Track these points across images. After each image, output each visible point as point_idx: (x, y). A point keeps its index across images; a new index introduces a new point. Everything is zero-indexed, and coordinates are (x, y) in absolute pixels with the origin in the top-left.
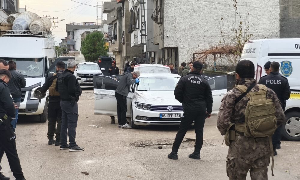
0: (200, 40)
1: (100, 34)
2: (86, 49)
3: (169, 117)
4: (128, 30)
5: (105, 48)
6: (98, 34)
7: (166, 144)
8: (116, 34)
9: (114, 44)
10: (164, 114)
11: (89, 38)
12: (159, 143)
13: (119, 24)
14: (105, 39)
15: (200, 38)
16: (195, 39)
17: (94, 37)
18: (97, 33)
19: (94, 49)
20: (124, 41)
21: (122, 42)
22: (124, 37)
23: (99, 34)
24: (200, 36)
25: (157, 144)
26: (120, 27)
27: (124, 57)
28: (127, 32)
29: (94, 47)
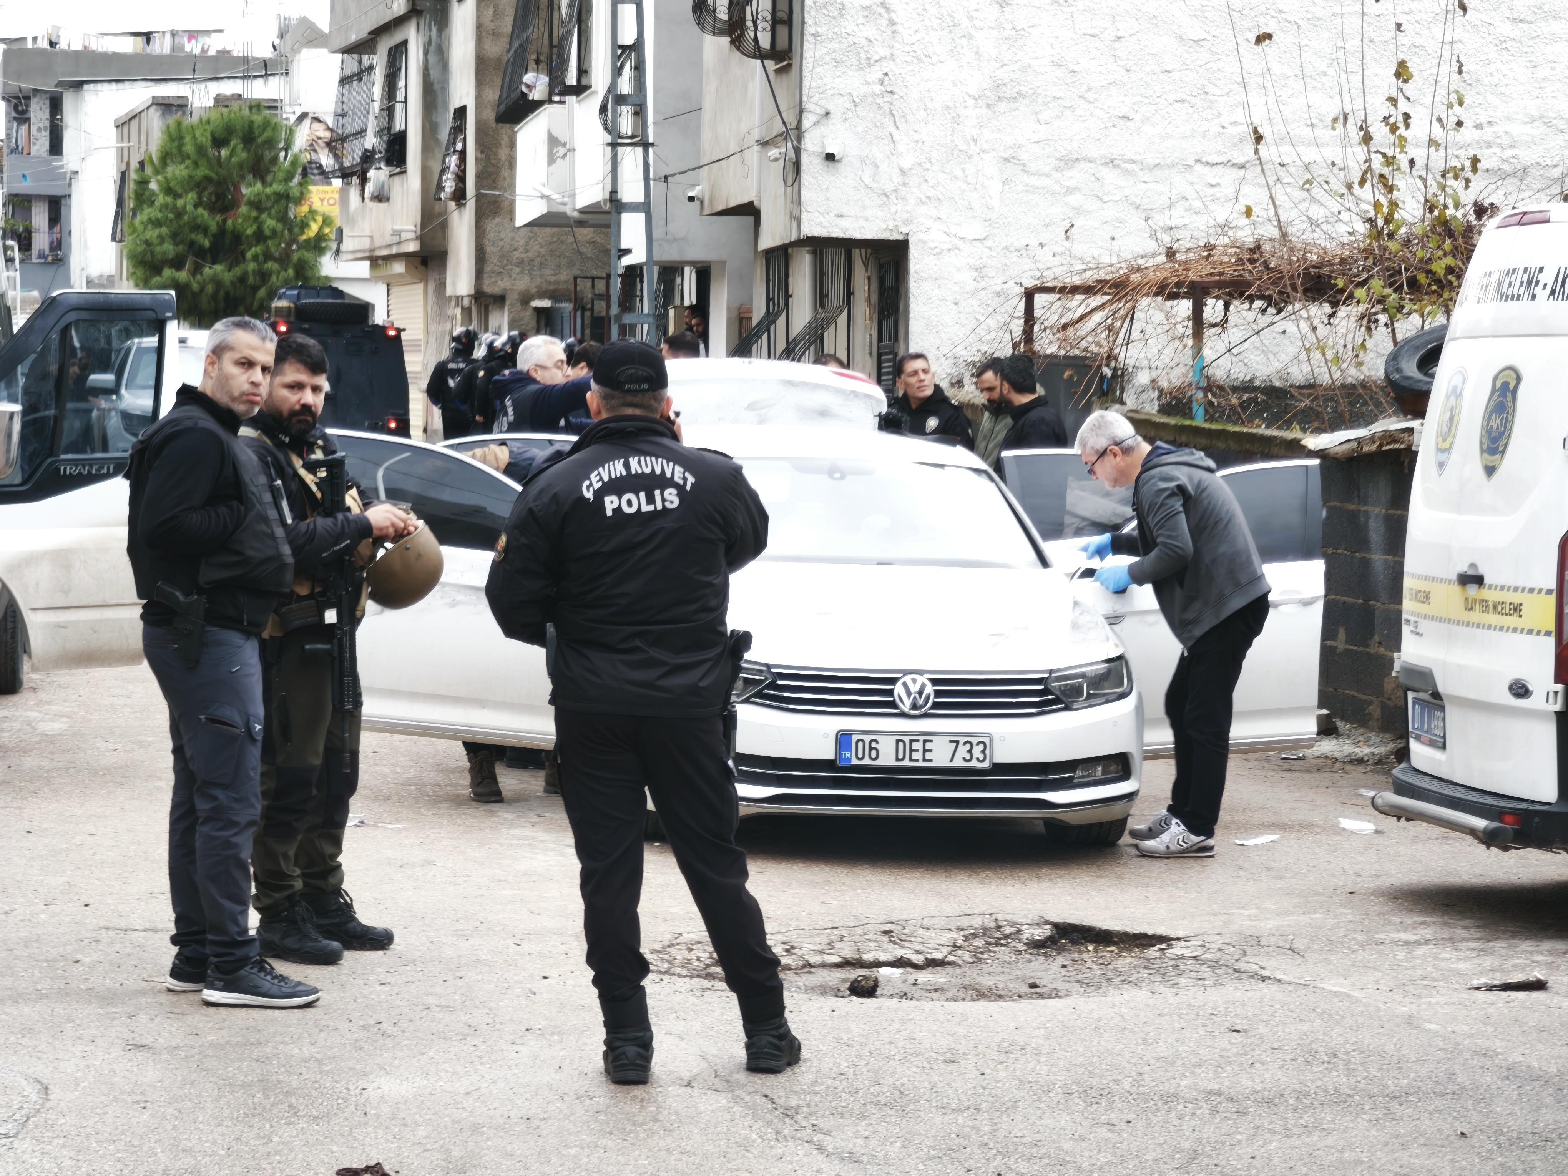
0: (1070, 191)
1: (266, 124)
2: (164, 230)
3: (906, 763)
4: (492, 95)
5: (304, 225)
6: (252, 122)
7: (900, 963)
8: (398, 126)
9: (380, 197)
10: (867, 738)
11: (189, 148)
12: (847, 951)
13: (426, 53)
14: (305, 157)
15: (1076, 176)
16: (1034, 181)
17: (219, 142)
18: (246, 112)
19: (222, 230)
20: (461, 178)
21: (449, 185)
22: (463, 154)
23: (257, 119)
24: (1069, 162)
25: (836, 959)
26: (434, 74)
27: (459, 299)
28: (490, 115)
29: (218, 218)
